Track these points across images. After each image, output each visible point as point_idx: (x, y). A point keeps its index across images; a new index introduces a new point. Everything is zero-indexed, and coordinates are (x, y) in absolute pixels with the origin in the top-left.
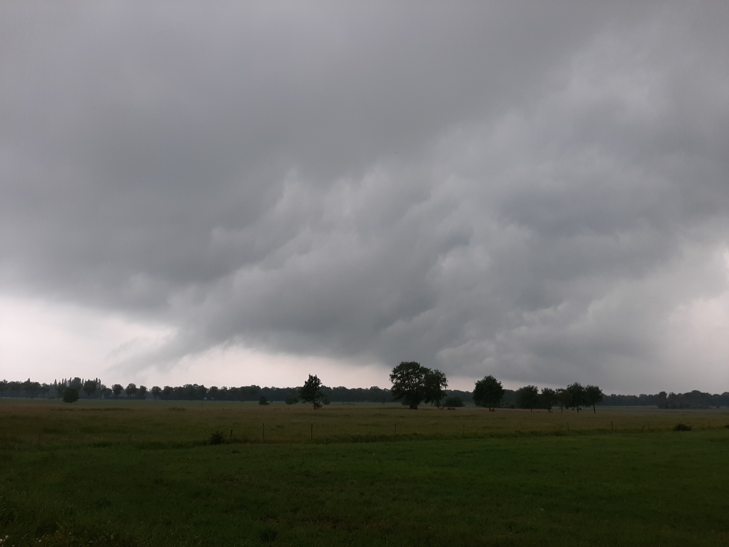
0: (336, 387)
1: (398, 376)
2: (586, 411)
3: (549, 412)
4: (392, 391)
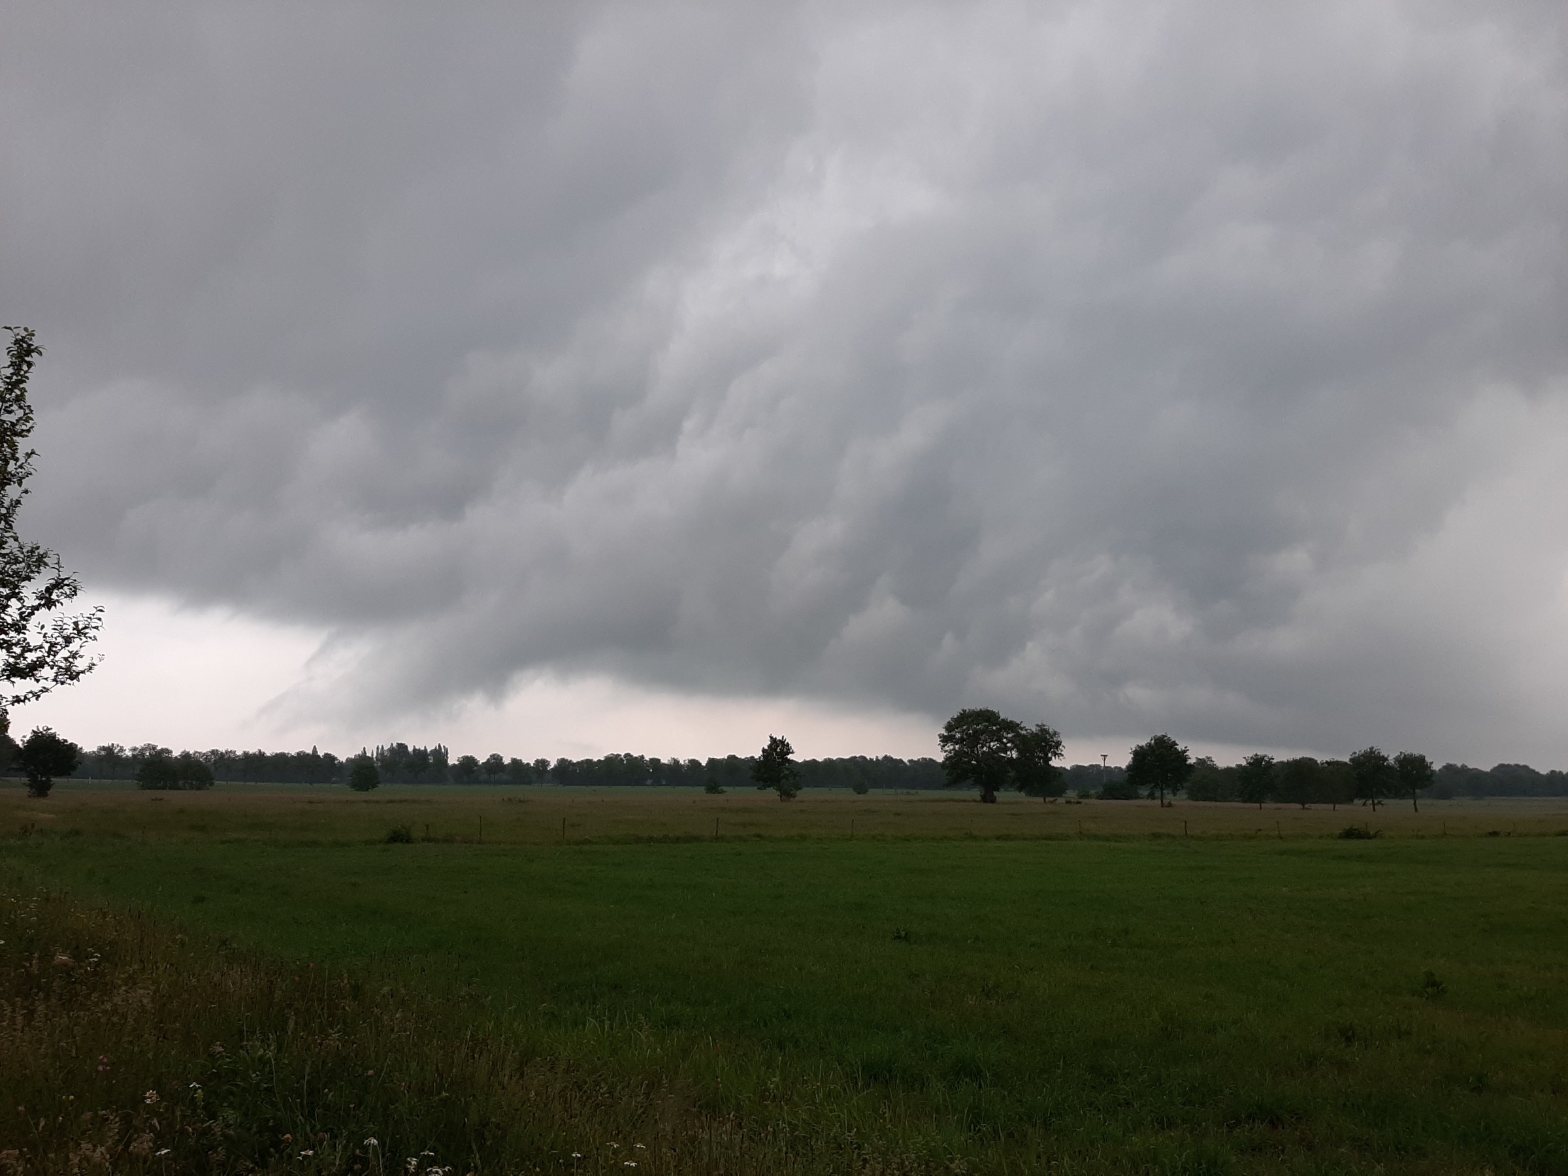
2: (1394, 809)
3: (1304, 808)
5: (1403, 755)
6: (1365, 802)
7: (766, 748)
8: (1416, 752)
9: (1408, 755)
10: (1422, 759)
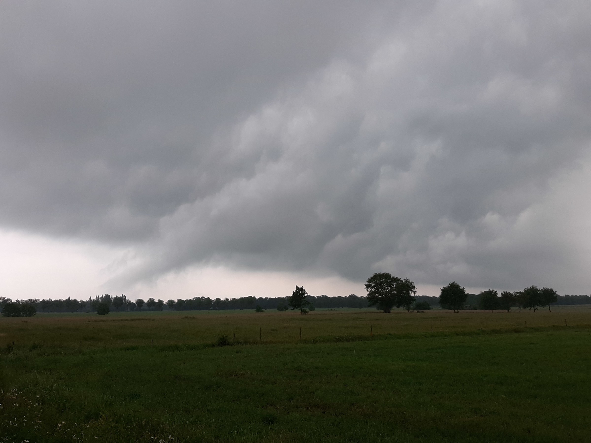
0: (319, 296)
1: (372, 285)
2: (542, 310)
3: (509, 312)
4: (368, 298)
5: (544, 289)
6: (531, 308)
7: (294, 291)
8: (550, 288)
9: (546, 289)
10: (552, 290)
